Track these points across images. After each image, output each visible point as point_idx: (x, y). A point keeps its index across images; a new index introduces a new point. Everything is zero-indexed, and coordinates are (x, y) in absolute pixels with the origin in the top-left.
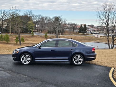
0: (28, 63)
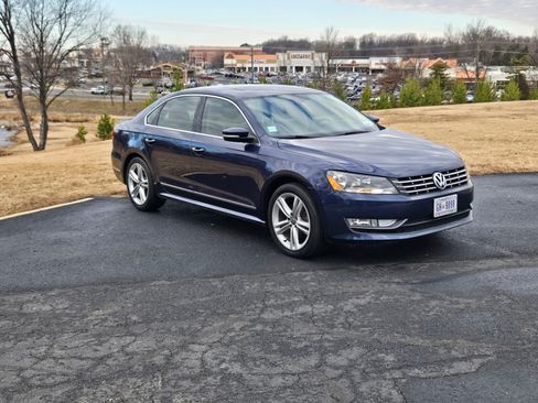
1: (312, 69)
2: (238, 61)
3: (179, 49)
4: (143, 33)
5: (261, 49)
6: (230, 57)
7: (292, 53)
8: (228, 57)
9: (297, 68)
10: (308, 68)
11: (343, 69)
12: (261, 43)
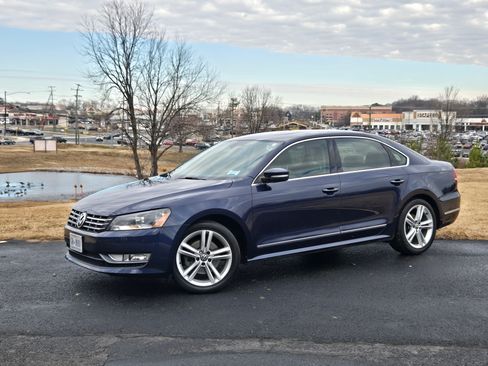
0: (221, 276)
1: (439, 128)
2: (364, 120)
3: (313, 108)
4: (268, 94)
5: (390, 108)
6: (357, 116)
7: (419, 112)
8: (354, 116)
9: (423, 126)
10: (435, 126)
11: (472, 127)
12: (391, 102)
